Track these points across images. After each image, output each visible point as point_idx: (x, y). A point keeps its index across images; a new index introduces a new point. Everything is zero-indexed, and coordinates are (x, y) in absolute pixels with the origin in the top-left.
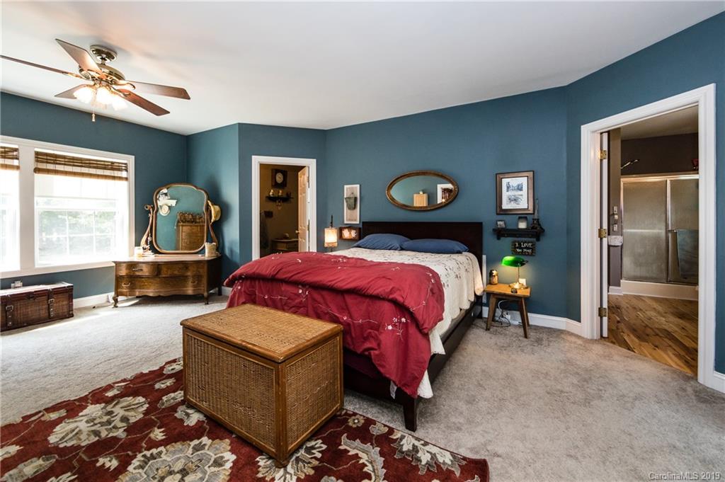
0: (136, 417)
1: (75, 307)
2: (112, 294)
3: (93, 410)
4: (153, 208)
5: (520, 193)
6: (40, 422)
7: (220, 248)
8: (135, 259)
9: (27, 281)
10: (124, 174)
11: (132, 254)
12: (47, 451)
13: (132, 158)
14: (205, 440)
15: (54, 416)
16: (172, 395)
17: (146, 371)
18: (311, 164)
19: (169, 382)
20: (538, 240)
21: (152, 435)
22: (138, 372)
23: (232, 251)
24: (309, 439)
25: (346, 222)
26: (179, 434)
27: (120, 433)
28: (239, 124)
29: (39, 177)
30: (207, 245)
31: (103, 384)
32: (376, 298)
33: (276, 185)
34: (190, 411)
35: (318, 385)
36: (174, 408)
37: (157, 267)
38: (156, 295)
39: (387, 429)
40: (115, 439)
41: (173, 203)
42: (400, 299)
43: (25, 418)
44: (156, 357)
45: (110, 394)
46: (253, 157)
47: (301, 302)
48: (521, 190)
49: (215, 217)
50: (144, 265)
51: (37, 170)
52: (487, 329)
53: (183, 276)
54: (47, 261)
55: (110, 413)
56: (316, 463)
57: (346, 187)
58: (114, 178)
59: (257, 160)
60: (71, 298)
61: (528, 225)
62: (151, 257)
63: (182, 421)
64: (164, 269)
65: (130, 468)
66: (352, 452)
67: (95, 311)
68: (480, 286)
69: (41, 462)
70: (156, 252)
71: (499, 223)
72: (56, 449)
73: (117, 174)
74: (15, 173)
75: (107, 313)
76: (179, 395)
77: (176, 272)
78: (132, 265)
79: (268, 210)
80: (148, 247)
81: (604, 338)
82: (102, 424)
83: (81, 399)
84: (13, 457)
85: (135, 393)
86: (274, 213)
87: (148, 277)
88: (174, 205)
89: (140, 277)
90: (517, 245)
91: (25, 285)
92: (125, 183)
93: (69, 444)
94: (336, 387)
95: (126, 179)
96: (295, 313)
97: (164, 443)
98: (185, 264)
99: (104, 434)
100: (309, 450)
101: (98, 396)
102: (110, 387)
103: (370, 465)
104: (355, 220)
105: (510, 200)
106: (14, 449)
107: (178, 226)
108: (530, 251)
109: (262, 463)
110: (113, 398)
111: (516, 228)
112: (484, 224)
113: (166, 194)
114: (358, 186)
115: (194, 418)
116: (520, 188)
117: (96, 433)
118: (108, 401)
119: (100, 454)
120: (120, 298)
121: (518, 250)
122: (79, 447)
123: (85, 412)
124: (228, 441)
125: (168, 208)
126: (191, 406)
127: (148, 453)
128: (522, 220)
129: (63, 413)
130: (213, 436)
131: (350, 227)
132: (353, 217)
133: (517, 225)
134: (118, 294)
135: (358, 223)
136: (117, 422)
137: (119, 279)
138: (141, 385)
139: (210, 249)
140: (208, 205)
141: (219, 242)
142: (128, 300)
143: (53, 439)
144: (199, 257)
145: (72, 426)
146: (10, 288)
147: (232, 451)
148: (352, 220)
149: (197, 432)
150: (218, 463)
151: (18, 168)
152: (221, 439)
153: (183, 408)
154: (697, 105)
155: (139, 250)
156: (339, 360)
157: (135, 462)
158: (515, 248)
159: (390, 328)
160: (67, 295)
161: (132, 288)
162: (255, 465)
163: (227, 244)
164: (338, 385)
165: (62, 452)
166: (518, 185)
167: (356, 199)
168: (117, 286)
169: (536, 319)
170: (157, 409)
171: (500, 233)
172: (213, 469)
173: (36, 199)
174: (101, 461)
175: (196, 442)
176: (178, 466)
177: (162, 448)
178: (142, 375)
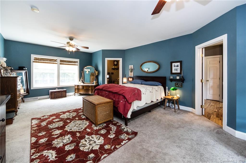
0: (74, 115)
1: (67, 95)
2: (74, 93)
3: (67, 114)
4: (83, 72)
5: (178, 68)
6: (59, 114)
7: (98, 82)
8: (79, 84)
9: (59, 88)
10: (77, 64)
11: (78, 84)
12: (60, 118)
13: (79, 60)
14: (85, 121)
15: (61, 113)
16: (81, 113)
17: (78, 108)
18: (121, 60)
19: (81, 111)
20: (183, 82)
21: (76, 119)
22: (76, 108)
23: (100, 83)
24: (103, 123)
25: (130, 76)
26: (80, 119)
27: (71, 118)
28: (102, 50)
29: (61, 65)
30: (94, 81)
31: (70, 110)
32: (120, 94)
33: (115, 65)
34: (83, 116)
35: (106, 112)
36: (81, 115)
37: (83, 86)
38: (83, 93)
39: (120, 124)
40: (70, 118)
41: (89, 70)
42: (124, 95)
43: (57, 113)
44: (80, 106)
45: (70, 111)
46: (106, 58)
47: (107, 95)
48: (178, 67)
49: (97, 74)
50: (81, 86)
51: (60, 64)
52: (164, 109)
53: (88, 89)
54: (62, 84)
55: (70, 114)
56: (103, 127)
57: (130, 66)
58: (75, 65)
59: (106, 59)
60: (66, 93)
61: (180, 78)
62: (82, 84)
63: (82, 117)
64: (85, 87)
65: (71, 122)
66: (111, 127)
67: (71, 96)
68: (163, 95)
69: (58, 119)
70: (84, 83)
71: (171, 77)
72: (61, 118)
73: (76, 64)
74: (57, 64)
75: (73, 97)
76: (82, 113)
77: (87, 88)
78: (78, 86)
79: (112, 72)
80: (82, 82)
81: (203, 115)
82: (68, 116)
83: (66, 112)
84: (55, 118)
85: (75, 112)
86: (114, 73)
87: (81, 89)
88: (90, 71)
89: (80, 89)
90: (177, 84)
91: (58, 89)
92: (77, 66)
93: (63, 118)
94: (111, 114)
95: (78, 65)
96: (106, 98)
97: (78, 120)
98: (89, 86)
99: (68, 117)
100: (102, 125)
101: (68, 111)
102: (71, 110)
103: (113, 129)
104: (132, 75)
105: (175, 70)
106: (55, 117)
107: (90, 76)
108: (180, 86)
109: (93, 125)
110: (71, 112)
111: (176, 79)
112: (167, 77)
113: (86, 69)
114: (133, 66)
115: (84, 117)
116: (177, 66)
117: (67, 117)
118: (70, 112)
119: (67, 120)
120: (76, 94)
121: (177, 86)
122: (64, 118)
123: (66, 114)
124: (88, 121)
125: (88, 72)
126: (84, 115)
127: (75, 121)
128: (178, 76)
129: (63, 113)
130: (86, 120)
131: (131, 77)
132: (131, 74)
133: (176, 78)
134: (75, 93)
135: (133, 76)
136: (71, 116)
137: (75, 89)
138: (76, 111)
139: (95, 83)
140: (95, 71)
141: (98, 81)
142: (78, 94)
143: (61, 117)
144: (93, 85)
145: (64, 115)
146: (55, 89)
147: (89, 123)
148: (131, 75)
149: (84, 119)
150: (86, 124)
151: (57, 63)
152: (87, 121)
153: (83, 115)
154: (223, 41)
155: (80, 82)
156: (112, 108)
157: (72, 122)
158: (176, 85)
159: (122, 101)
160: (65, 92)
161: (78, 91)
162: (92, 125)
163: (99, 82)
164: (112, 114)
165: (62, 119)
166: (177, 65)
167: (132, 69)
168: (75, 91)
169: (181, 107)
170: (78, 115)
171: (171, 80)
172: (84, 125)
173: (60, 70)
174: (67, 121)
175: (83, 121)
176: (79, 123)
177: (77, 121)
178: (77, 109)
